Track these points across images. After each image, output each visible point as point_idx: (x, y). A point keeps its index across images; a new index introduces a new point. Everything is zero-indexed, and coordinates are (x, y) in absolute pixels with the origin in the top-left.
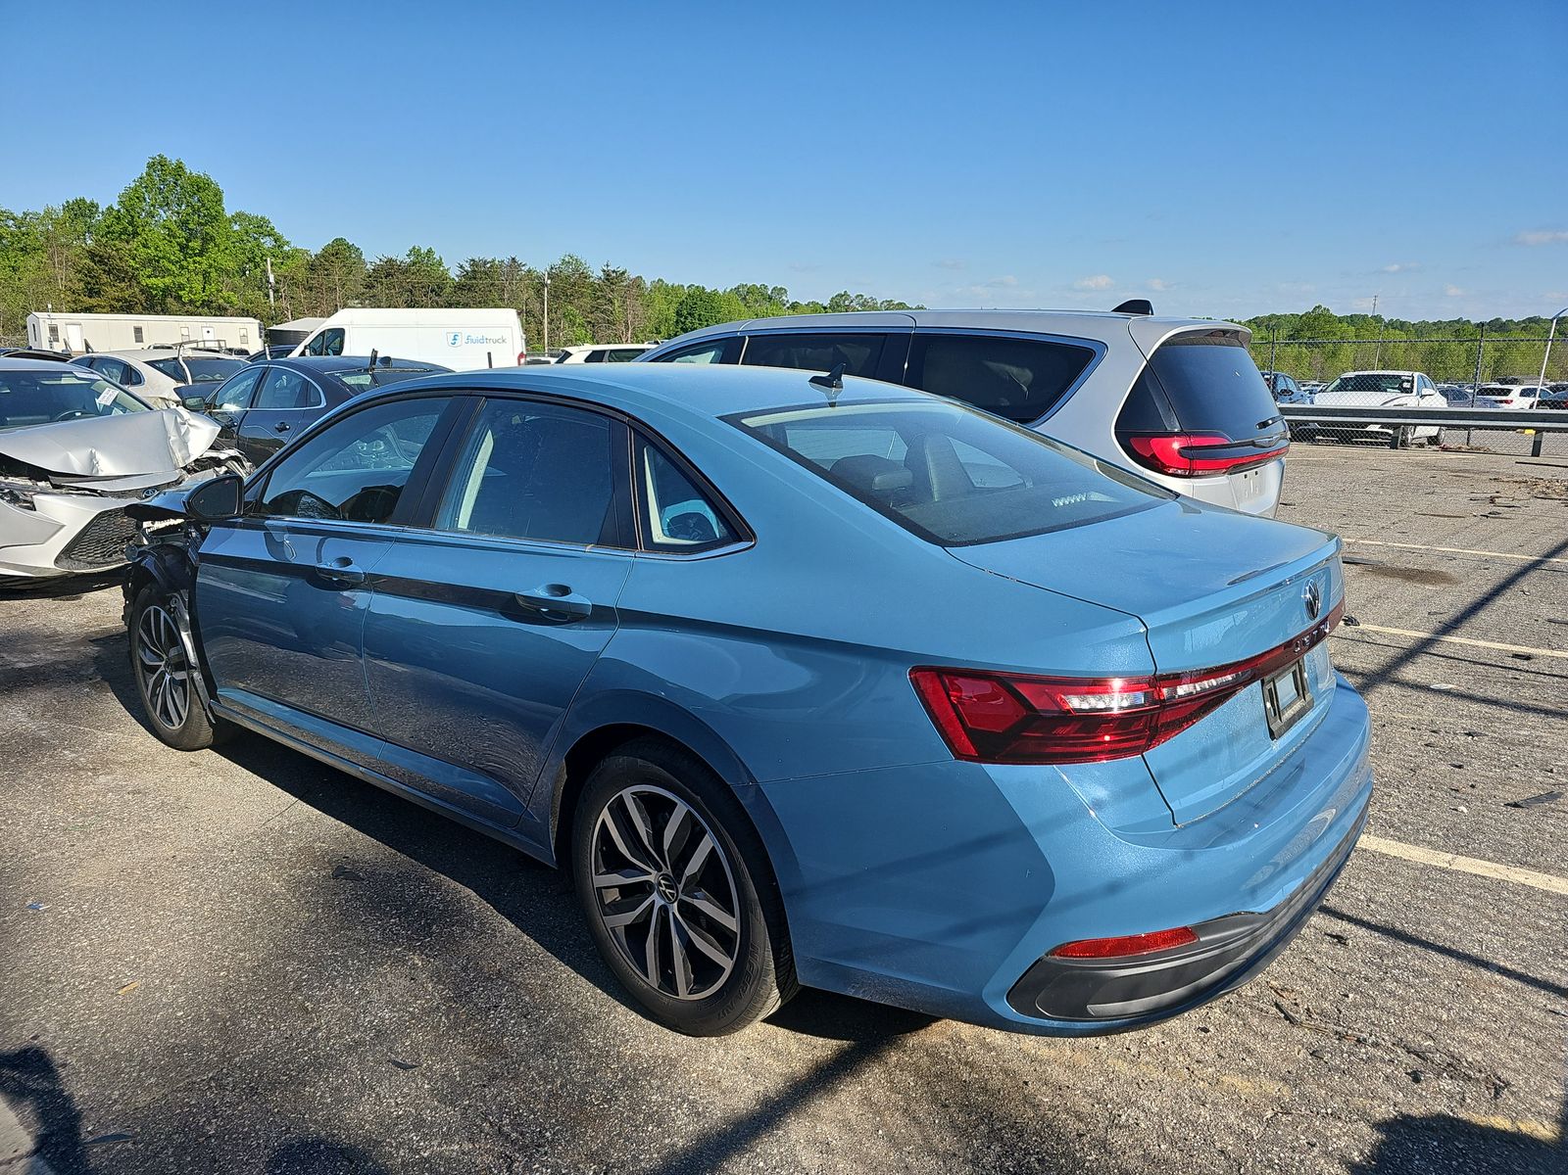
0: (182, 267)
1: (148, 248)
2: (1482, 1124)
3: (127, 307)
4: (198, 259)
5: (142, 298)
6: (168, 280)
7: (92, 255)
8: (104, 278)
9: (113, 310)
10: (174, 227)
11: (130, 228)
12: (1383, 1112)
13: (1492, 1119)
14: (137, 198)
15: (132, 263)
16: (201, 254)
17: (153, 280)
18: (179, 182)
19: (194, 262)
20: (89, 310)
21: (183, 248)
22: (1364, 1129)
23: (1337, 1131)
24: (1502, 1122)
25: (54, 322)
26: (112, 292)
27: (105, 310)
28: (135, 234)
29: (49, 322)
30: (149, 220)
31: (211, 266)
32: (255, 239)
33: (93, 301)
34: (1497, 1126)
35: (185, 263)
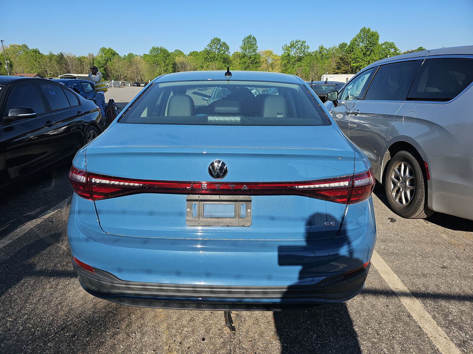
0: (363, 60)
1: (355, 55)
3: (346, 72)
4: (368, 57)
5: (350, 69)
6: (358, 64)
7: (341, 58)
8: (342, 64)
9: (343, 73)
10: (363, 48)
11: (352, 49)
14: (355, 40)
15: (350, 60)
16: (369, 56)
17: (354, 64)
18: (368, 35)
19: (366, 58)
20: (337, 73)
21: (364, 54)
25: (327, 77)
26: (343, 68)
27: (340, 73)
28: (353, 51)
29: (326, 77)
30: (357, 47)
31: (371, 59)
32: (389, 49)
33: (338, 71)
35: (364, 59)
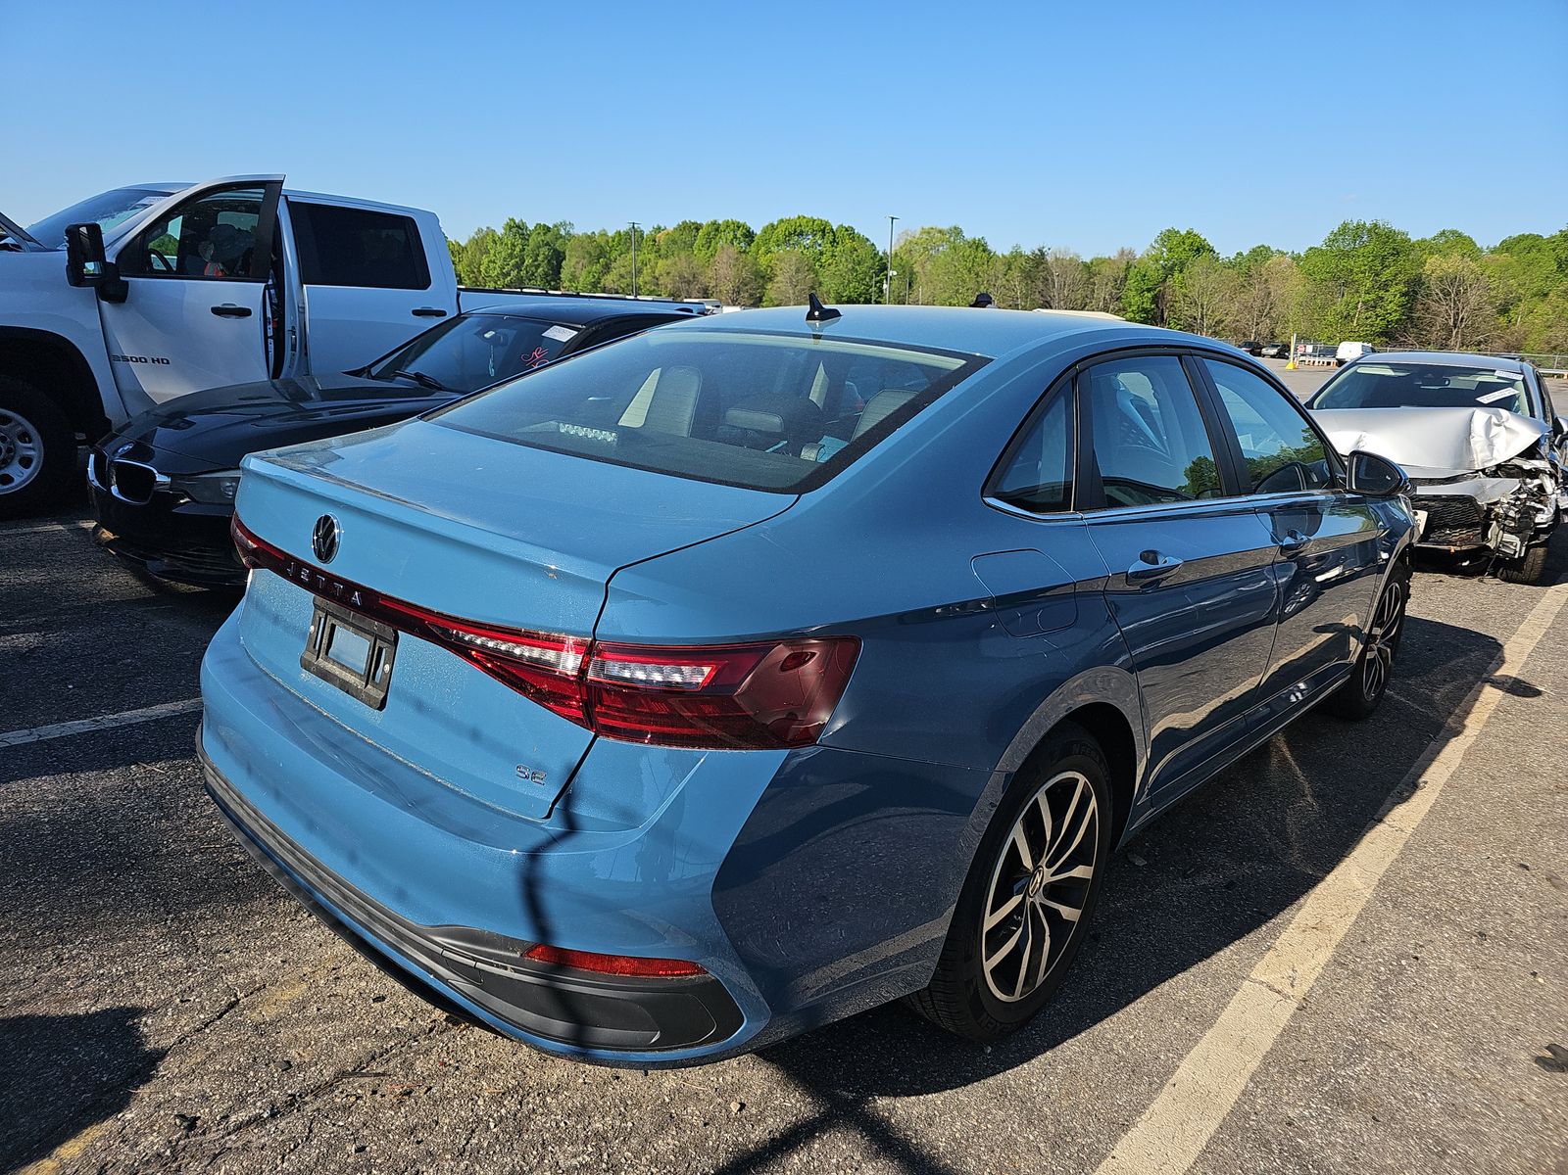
2: (86, 1131)
12: (168, 1067)
13: (82, 1146)
22: (166, 1042)
23: (183, 1022)
24: (71, 1150)
34: (72, 1142)
